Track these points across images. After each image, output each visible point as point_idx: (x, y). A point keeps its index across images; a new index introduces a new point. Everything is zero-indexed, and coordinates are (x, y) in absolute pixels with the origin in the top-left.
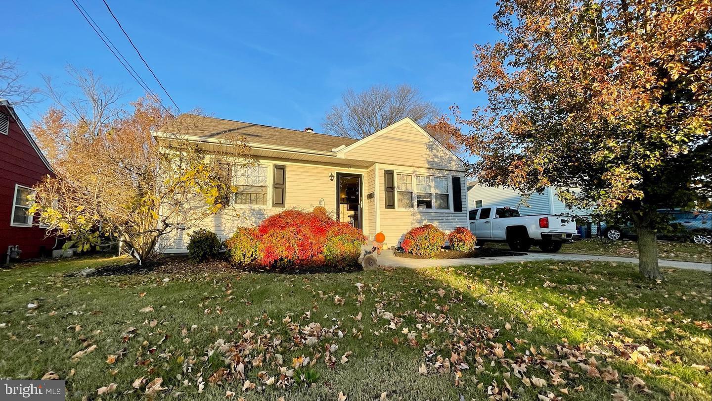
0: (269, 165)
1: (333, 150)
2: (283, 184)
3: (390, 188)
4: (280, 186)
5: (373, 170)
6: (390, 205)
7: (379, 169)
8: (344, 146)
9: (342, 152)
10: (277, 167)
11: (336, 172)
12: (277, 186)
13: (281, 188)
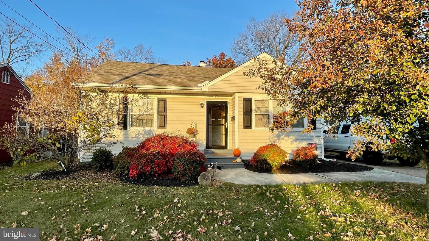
0: (154, 98)
1: (199, 85)
2: (165, 112)
3: (248, 112)
4: (163, 114)
5: (234, 98)
6: (248, 125)
7: (239, 97)
8: (208, 81)
9: (206, 86)
10: (160, 100)
11: (206, 100)
12: (160, 114)
13: (163, 115)
